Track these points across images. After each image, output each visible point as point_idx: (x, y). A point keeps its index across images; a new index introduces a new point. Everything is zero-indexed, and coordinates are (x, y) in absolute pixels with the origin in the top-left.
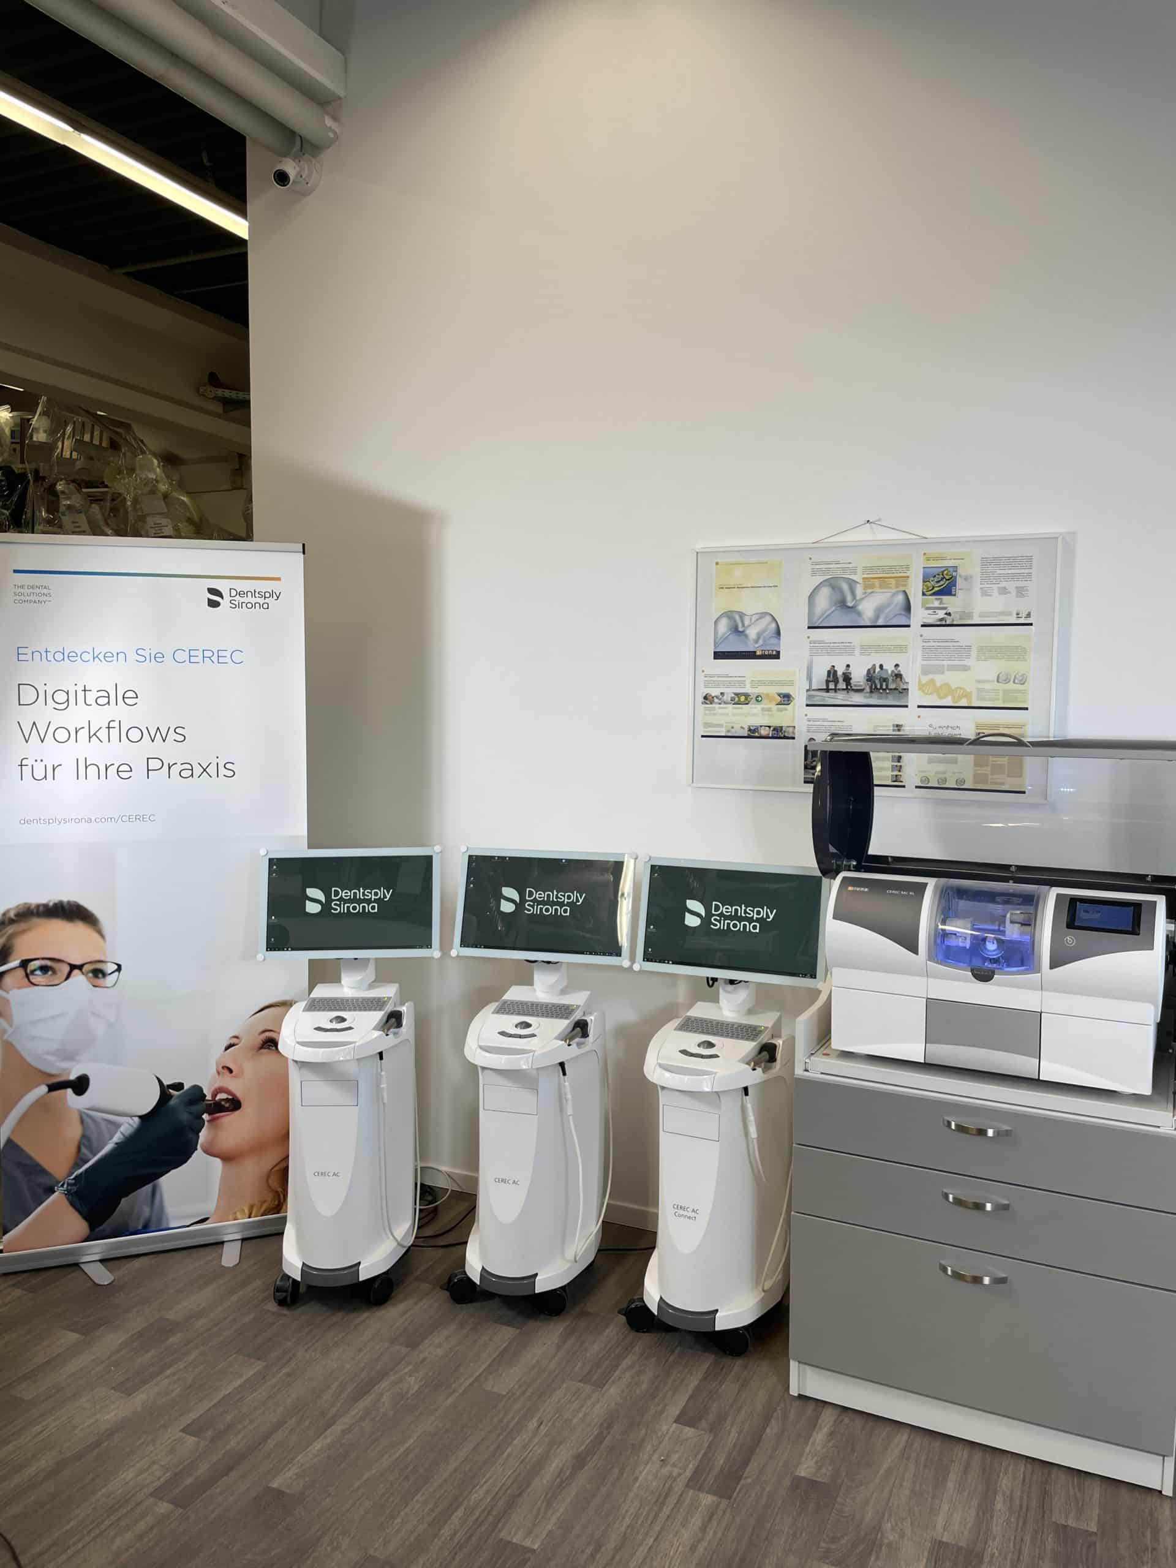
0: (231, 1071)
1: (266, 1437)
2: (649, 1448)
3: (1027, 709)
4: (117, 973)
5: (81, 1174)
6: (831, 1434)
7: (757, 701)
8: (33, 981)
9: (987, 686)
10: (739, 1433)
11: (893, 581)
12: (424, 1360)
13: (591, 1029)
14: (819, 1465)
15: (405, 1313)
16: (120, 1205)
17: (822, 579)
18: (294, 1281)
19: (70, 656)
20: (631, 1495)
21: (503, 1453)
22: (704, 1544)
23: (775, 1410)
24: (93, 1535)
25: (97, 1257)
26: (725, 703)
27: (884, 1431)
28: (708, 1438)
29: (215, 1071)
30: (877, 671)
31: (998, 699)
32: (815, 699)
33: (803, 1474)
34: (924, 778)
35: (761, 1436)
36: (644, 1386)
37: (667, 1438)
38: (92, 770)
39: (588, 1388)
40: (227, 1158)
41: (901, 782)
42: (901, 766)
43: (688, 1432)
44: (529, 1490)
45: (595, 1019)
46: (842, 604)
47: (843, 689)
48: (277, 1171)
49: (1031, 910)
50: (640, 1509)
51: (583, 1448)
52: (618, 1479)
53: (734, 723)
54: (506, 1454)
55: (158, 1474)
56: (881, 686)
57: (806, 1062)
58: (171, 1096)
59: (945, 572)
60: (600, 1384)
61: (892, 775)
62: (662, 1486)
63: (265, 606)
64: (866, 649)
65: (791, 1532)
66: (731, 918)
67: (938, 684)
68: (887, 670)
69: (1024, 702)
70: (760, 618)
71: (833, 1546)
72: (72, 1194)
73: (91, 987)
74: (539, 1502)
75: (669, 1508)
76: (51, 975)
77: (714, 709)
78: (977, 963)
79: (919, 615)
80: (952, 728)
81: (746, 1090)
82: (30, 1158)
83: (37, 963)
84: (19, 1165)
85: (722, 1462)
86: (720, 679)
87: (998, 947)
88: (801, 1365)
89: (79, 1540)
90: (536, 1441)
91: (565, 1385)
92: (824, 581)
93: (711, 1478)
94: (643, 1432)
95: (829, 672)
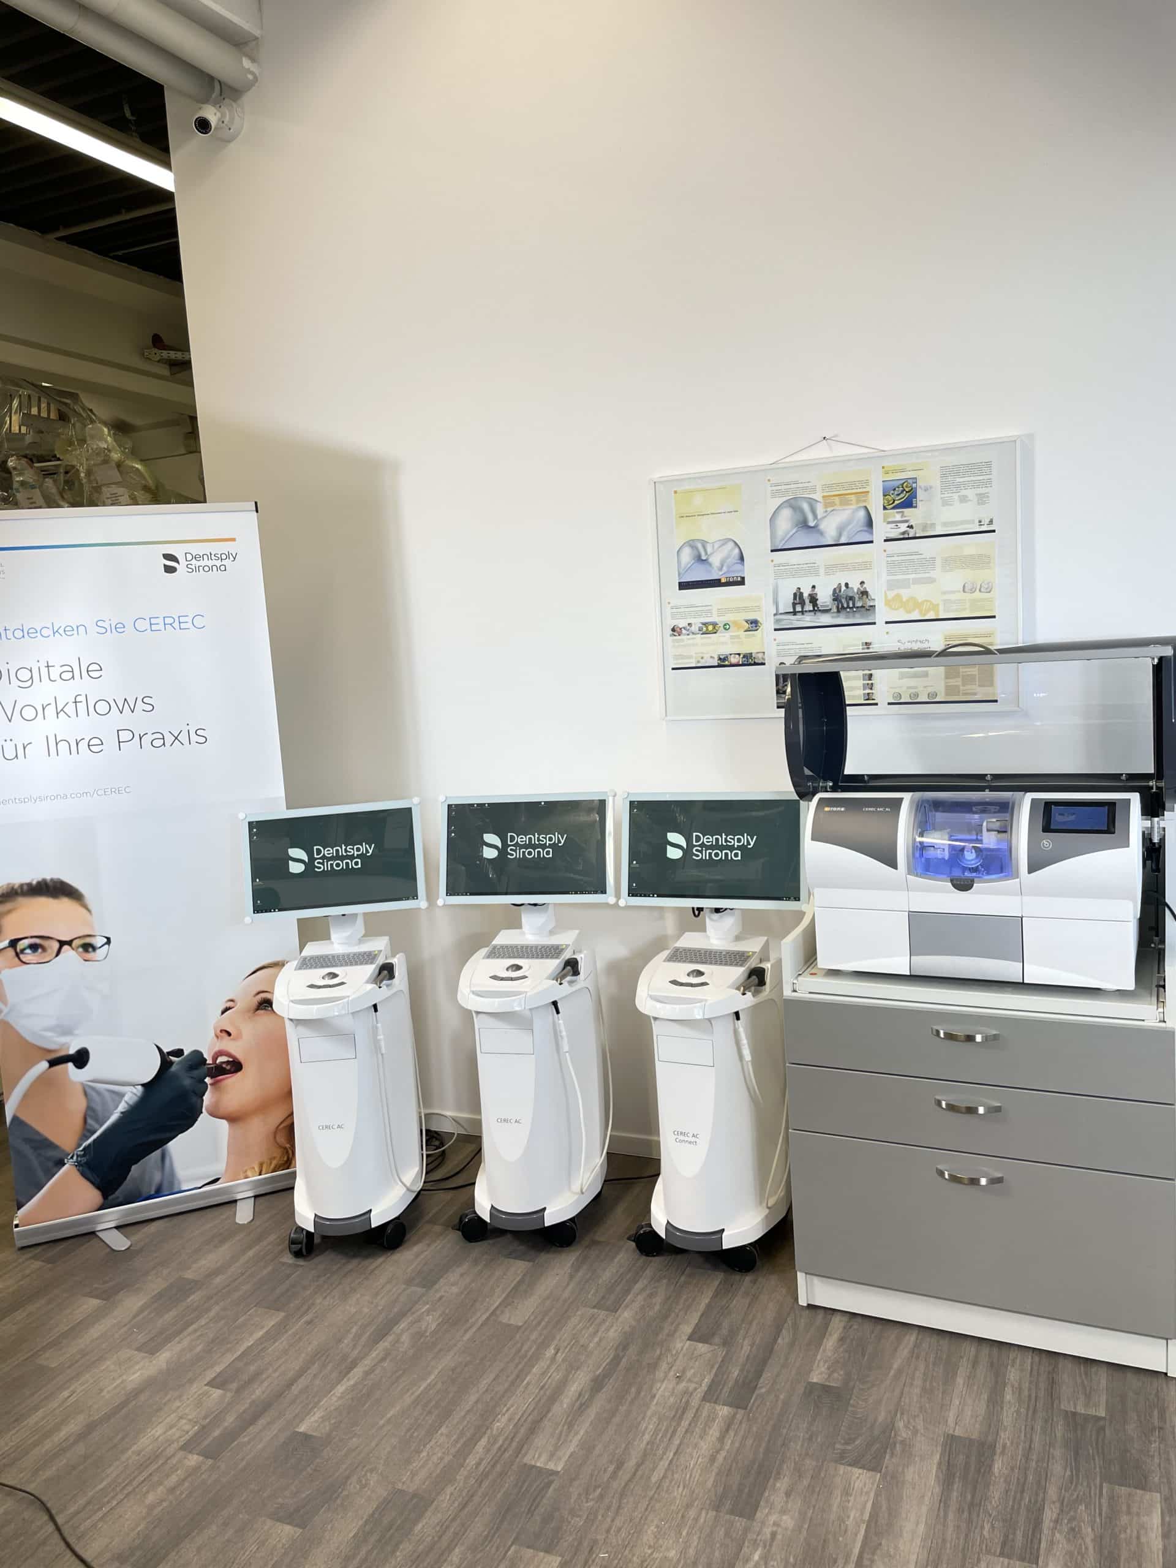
0: (229, 1034)
1: (290, 1385)
2: (664, 1366)
3: (994, 617)
4: (107, 946)
5: (90, 1145)
6: (842, 1340)
7: (725, 629)
8: (24, 960)
9: (953, 597)
10: (752, 1346)
11: (853, 497)
12: (441, 1298)
13: (582, 967)
14: (831, 1370)
15: (417, 1256)
16: (130, 1174)
17: (785, 499)
18: (308, 1232)
19: (28, 633)
20: (649, 1413)
21: (523, 1381)
22: (723, 1454)
23: (785, 1321)
24: (126, 1492)
25: (112, 1224)
26: (693, 633)
27: (892, 1334)
28: (721, 1352)
29: (213, 1035)
30: (842, 590)
31: (965, 609)
32: (783, 623)
33: (815, 1380)
34: (895, 695)
35: (772, 1349)
36: (657, 1307)
37: (681, 1356)
38: (63, 746)
39: (602, 1314)
40: (233, 1119)
41: (873, 699)
42: (872, 684)
43: (702, 1348)
44: (550, 1415)
45: (585, 956)
46: (804, 525)
47: (810, 611)
48: (285, 1127)
49: (1007, 816)
50: (658, 1424)
51: (600, 1370)
52: (635, 1398)
53: (702, 653)
54: (525, 1382)
55: (187, 1427)
56: (848, 604)
57: (794, 984)
58: (171, 1063)
59: (905, 484)
60: (614, 1309)
61: (864, 694)
62: (679, 1401)
63: (223, 568)
64: (830, 569)
65: (807, 1436)
66: (712, 847)
67: (904, 600)
68: (852, 588)
69: (991, 610)
70: (723, 545)
71: (849, 1448)
72: (82, 1165)
73: (84, 962)
74: (560, 1428)
75: (687, 1423)
76: (41, 953)
77: (682, 640)
78: (957, 873)
79: (881, 530)
80: (920, 641)
81: (737, 1015)
82: (37, 1133)
83: (26, 942)
84: (28, 1141)
85: (736, 1374)
86: (687, 610)
87: (977, 857)
88: (808, 1276)
89: (113, 1498)
90: (554, 1367)
91: (579, 1313)
92: (784, 502)
93: (726, 1389)
94: (658, 1352)
95: (795, 595)
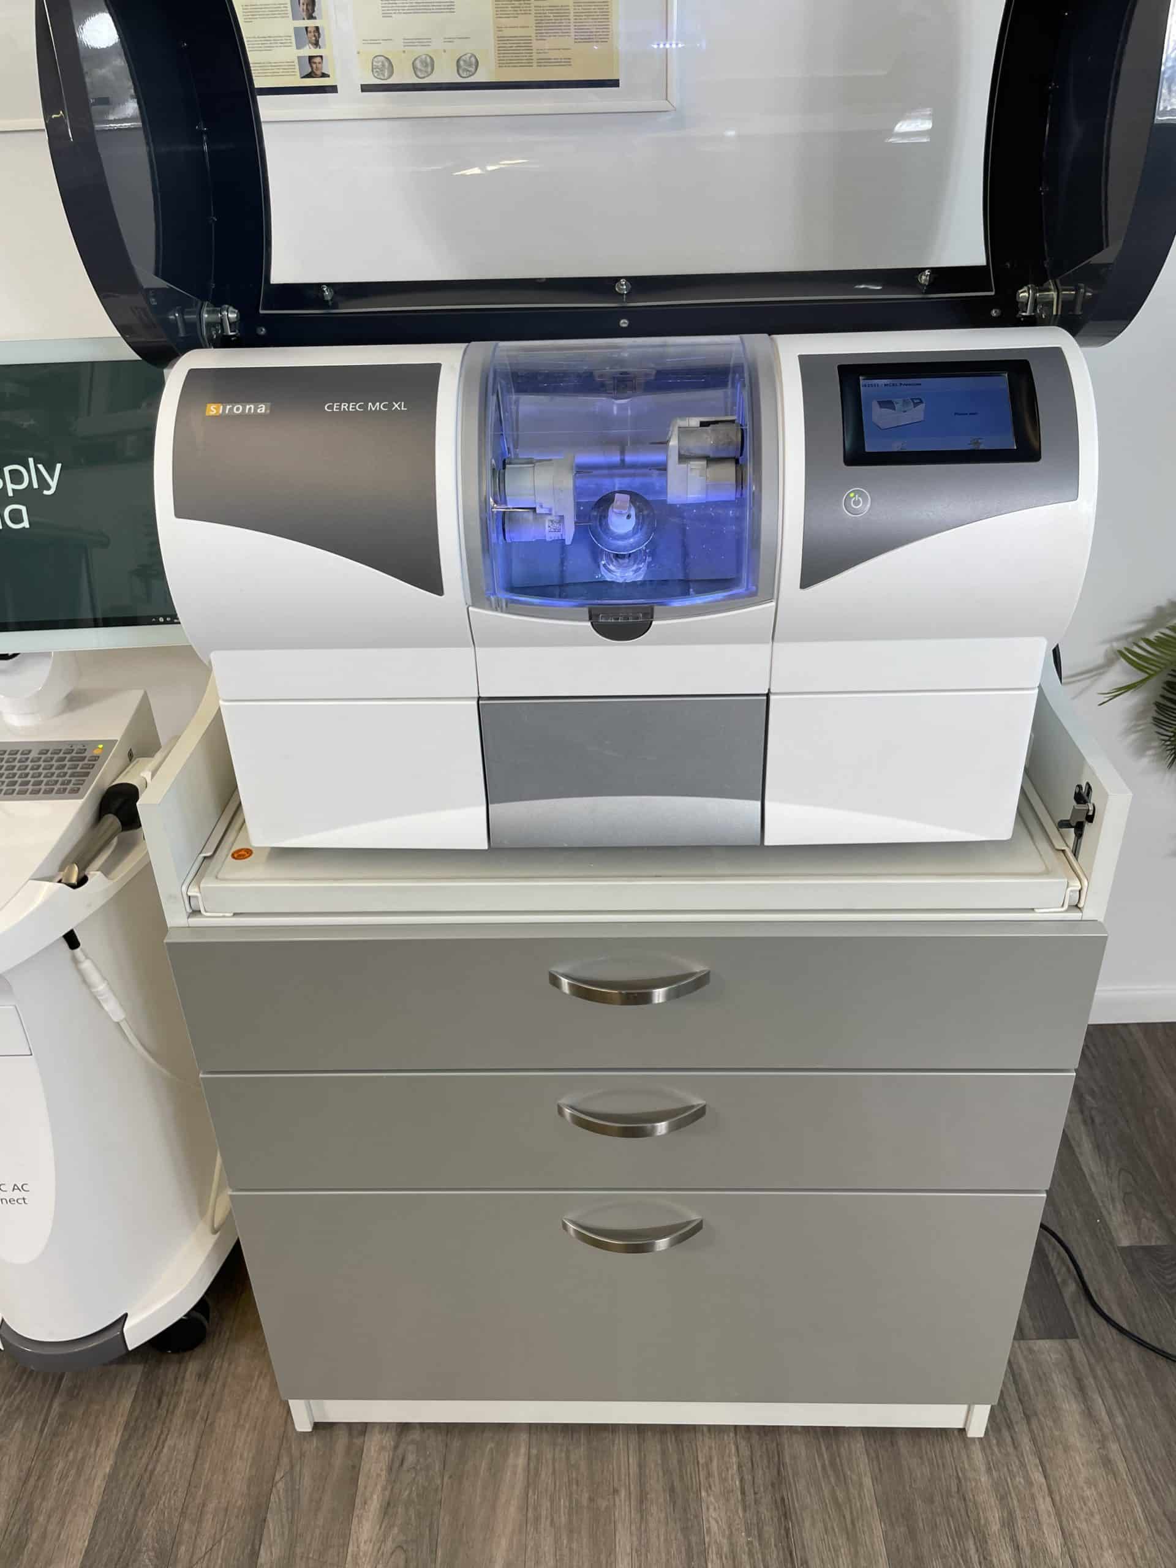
23: (274, 1484)
41: (324, 75)
49: (738, 411)
57: (190, 897)
81: (71, 939)
